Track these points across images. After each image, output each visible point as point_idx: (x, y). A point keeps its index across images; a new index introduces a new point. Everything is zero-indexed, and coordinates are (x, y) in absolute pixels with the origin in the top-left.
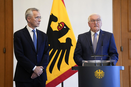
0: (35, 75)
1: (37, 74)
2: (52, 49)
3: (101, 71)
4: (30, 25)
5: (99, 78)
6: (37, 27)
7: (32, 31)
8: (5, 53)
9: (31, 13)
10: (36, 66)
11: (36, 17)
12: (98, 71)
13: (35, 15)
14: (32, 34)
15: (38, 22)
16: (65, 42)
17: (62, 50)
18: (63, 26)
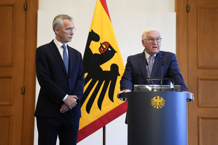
0: (66, 108)
1: (68, 106)
2: (91, 80)
3: (160, 99)
4: (59, 39)
5: (158, 108)
6: (67, 42)
7: (62, 46)
8: (23, 93)
9: (61, 21)
10: (67, 95)
11: (68, 29)
12: (156, 98)
13: (66, 25)
14: (61, 51)
15: (70, 36)
16: (109, 69)
17: (104, 81)
18: (107, 47)
